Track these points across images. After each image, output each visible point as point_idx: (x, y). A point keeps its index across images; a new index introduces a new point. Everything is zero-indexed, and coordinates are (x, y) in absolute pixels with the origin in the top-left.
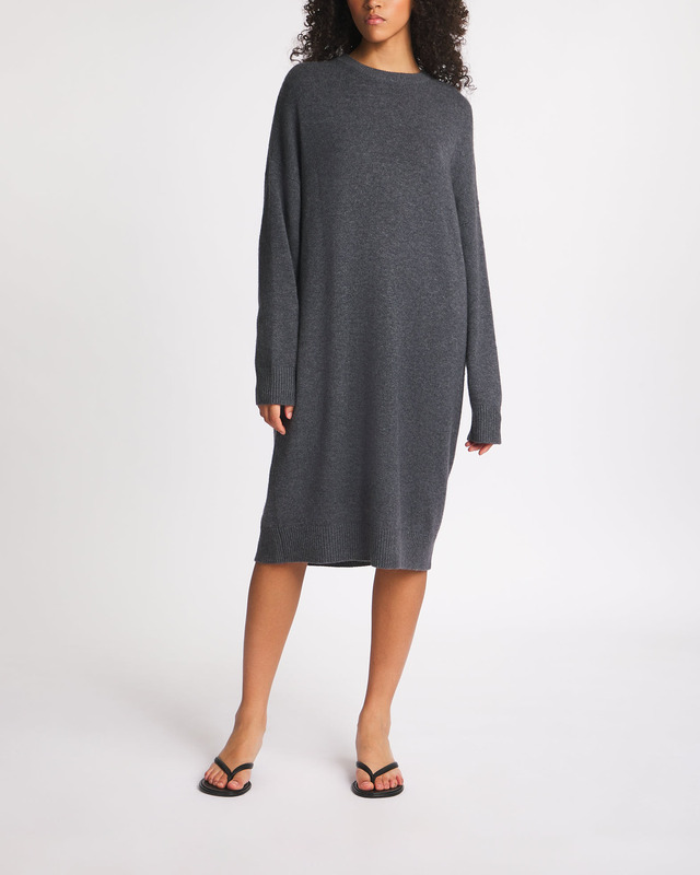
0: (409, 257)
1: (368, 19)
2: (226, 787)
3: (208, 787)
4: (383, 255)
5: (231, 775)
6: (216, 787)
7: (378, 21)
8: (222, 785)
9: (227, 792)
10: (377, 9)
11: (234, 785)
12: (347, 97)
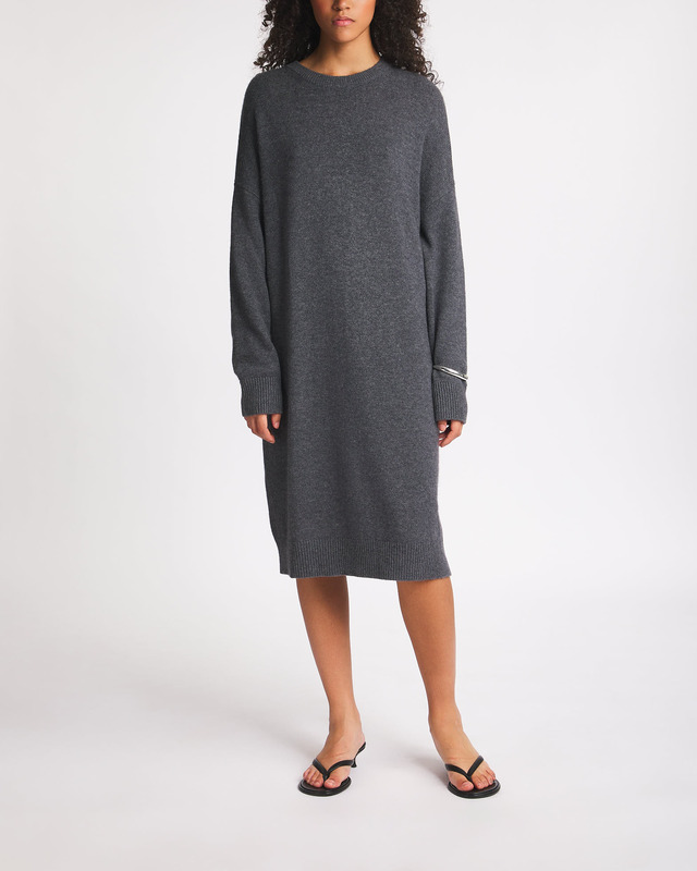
0: (364, 267)
1: (335, 22)
2: (323, 786)
3: (307, 788)
4: (338, 269)
5: (327, 774)
6: (313, 787)
7: (346, 23)
8: (318, 784)
9: (324, 791)
10: (346, 11)
11: (331, 784)
12: (297, 109)
